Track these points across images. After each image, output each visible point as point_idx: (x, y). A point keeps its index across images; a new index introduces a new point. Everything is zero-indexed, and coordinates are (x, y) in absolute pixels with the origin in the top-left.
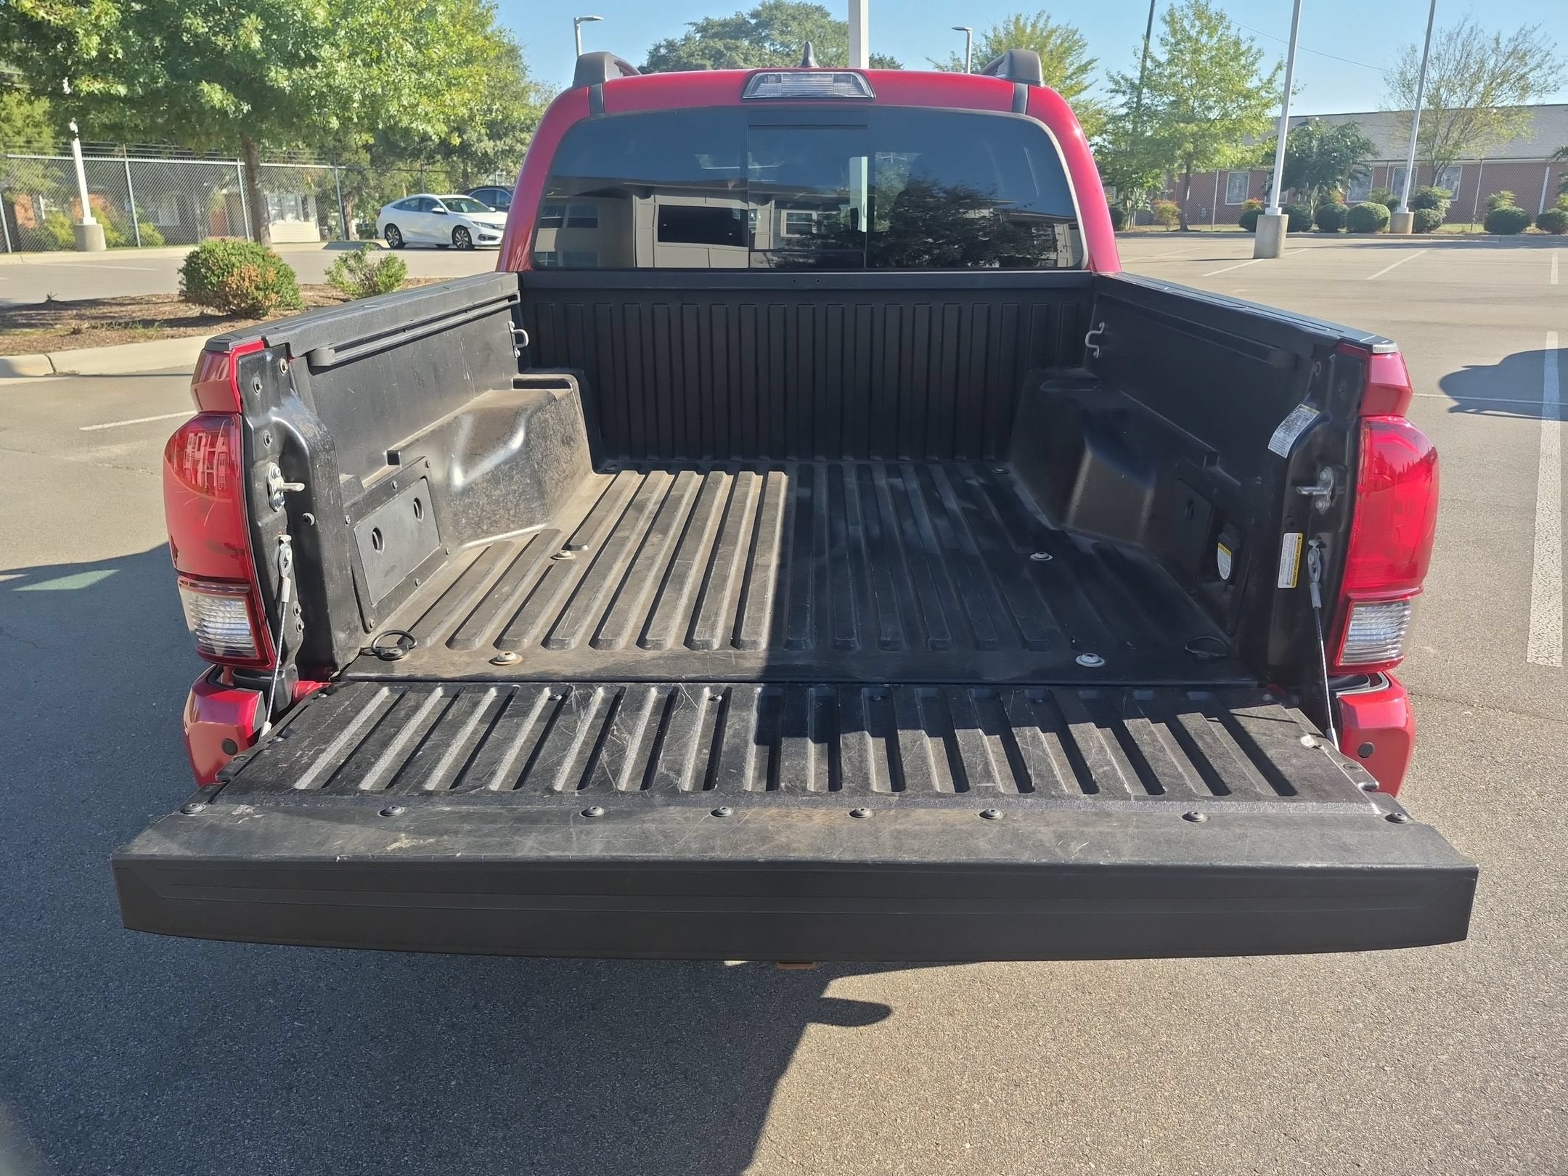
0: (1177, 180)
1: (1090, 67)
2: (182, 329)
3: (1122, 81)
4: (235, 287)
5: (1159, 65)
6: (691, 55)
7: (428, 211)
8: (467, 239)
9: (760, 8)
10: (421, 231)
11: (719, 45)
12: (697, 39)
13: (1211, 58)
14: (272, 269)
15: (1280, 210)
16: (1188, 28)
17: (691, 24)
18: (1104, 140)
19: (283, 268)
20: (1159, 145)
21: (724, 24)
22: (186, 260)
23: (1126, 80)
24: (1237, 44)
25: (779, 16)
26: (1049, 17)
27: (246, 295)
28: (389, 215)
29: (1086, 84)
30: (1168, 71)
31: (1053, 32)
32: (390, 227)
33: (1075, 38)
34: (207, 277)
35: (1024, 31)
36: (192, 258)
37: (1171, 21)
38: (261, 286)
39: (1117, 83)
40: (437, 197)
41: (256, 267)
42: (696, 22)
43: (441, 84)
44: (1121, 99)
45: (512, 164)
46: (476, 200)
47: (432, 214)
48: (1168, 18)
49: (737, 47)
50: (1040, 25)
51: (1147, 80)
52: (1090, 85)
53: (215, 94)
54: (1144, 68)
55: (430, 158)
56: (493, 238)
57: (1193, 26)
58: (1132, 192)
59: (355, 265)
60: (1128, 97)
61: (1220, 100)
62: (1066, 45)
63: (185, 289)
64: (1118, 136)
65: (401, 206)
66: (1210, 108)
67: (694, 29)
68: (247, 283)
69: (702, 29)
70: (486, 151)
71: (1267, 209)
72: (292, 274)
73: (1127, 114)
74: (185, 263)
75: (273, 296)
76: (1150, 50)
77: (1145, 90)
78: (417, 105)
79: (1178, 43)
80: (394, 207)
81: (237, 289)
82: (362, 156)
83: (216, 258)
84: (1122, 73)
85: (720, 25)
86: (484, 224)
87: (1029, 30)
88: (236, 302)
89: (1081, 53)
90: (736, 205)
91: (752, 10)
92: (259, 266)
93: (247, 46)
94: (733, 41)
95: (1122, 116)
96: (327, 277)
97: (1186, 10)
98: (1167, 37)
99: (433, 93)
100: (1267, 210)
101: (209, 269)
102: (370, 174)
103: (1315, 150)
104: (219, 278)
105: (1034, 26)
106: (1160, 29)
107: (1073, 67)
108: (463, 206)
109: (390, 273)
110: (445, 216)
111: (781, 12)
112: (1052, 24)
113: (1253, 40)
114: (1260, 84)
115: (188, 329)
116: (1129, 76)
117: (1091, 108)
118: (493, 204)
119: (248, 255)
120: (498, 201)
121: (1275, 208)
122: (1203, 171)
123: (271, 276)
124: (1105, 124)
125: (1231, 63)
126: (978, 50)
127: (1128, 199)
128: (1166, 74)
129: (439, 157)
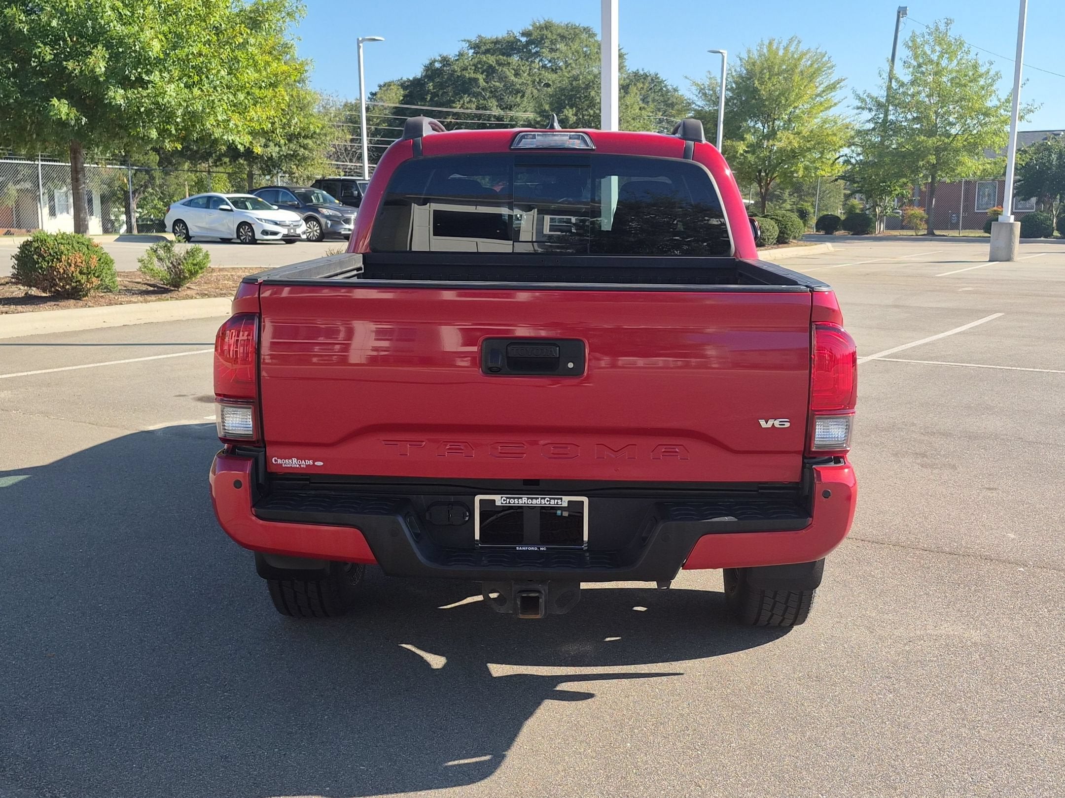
0: (923, 188)
1: (838, 86)
2: (12, 307)
3: (868, 100)
4: (62, 271)
5: (902, 85)
6: (465, 69)
7: (214, 208)
8: (250, 234)
9: (531, 28)
10: (207, 226)
11: (491, 60)
12: (470, 55)
13: (952, 79)
14: (95, 256)
15: (1012, 217)
16: (929, 52)
17: (465, 41)
18: (853, 151)
19: (104, 256)
20: (904, 157)
21: (497, 42)
22: (20, 248)
23: (872, 98)
24: (975, 67)
25: (549, 35)
26: (799, 42)
27: (71, 279)
28: (176, 212)
29: (836, 101)
30: (912, 90)
31: (803, 55)
32: (178, 222)
33: (824, 60)
34: (38, 263)
35: (776, 53)
36: (25, 246)
37: (914, 47)
38: (85, 271)
39: (863, 100)
40: (224, 196)
41: (82, 255)
42: (469, 39)
43: (249, 102)
44: (867, 115)
45: (295, 167)
46: (260, 199)
47: (219, 211)
48: (910, 44)
49: (509, 63)
50: (792, 49)
51: (892, 98)
52: (839, 102)
53: (62, 108)
54: (889, 88)
55: (218, 161)
56: (275, 233)
57: (933, 51)
58: (881, 199)
59: (164, 255)
60: (873, 113)
61: (961, 117)
62: (816, 66)
63: (16, 273)
64: (868, 147)
65: (189, 204)
66: (952, 124)
67: (467, 45)
68: (73, 269)
69: (476, 47)
70: (272, 156)
71: (999, 216)
72: (112, 261)
73: (874, 129)
74: (19, 250)
75: (94, 279)
76: (894, 72)
77: (891, 108)
78: (229, 121)
79: (920, 66)
80: (183, 204)
81: (64, 273)
82: (152, 158)
83: (47, 247)
84: (868, 92)
85: (492, 43)
86: (267, 221)
87: (781, 53)
88: (61, 284)
89: (830, 74)
90: (504, 211)
91: (523, 29)
92: (84, 254)
93: (92, 71)
94: (505, 58)
95: (869, 130)
96: (140, 264)
97: (927, 37)
98: (910, 60)
99: (239, 108)
100: (1000, 218)
101: (40, 255)
102: (157, 174)
103: (1054, 163)
104: (48, 263)
105: (786, 49)
106: (903, 53)
107: (822, 86)
108: (248, 204)
109: (195, 262)
110: (231, 212)
111: (551, 32)
112: (803, 47)
113: (991, 63)
114: (998, 104)
115: (17, 306)
116: (875, 95)
117: (839, 122)
118: (276, 202)
119: (75, 244)
120: (280, 200)
121: (1008, 216)
122: (948, 181)
123: (94, 263)
124: (853, 137)
125: (969, 84)
126: (733, 70)
127: (877, 205)
128: (909, 93)
129: (227, 160)
